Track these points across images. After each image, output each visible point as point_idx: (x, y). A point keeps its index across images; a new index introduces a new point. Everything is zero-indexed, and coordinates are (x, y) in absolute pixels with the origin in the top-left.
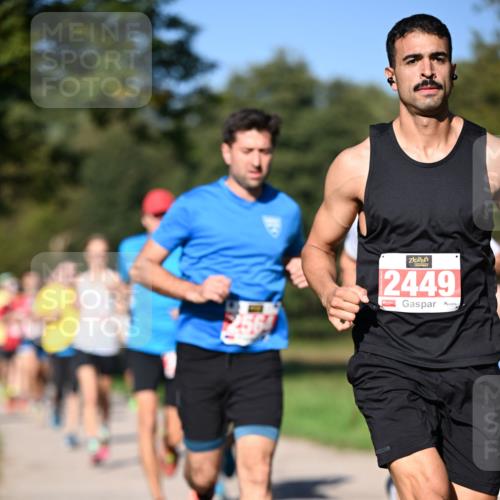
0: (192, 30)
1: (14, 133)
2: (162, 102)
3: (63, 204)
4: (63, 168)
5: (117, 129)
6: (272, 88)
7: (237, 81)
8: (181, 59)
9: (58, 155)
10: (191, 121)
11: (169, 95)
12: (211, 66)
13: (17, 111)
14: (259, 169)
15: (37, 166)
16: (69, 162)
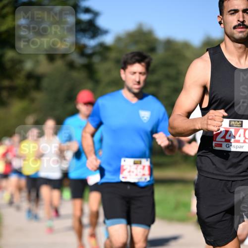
0: (96, 14)
1: (8, 65)
2: (81, 50)
3: (33, 100)
4: (32, 83)
5: (59, 63)
6: (136, 42)
7: (119, 39)
8: (91, 28)
9: (30, 76)
10: (96, 59)
11: (85, 46)
12: (105, 32)
13: (10, 54)
14: (139, 83)
15: (20, 81)
16: (35, 79)
